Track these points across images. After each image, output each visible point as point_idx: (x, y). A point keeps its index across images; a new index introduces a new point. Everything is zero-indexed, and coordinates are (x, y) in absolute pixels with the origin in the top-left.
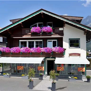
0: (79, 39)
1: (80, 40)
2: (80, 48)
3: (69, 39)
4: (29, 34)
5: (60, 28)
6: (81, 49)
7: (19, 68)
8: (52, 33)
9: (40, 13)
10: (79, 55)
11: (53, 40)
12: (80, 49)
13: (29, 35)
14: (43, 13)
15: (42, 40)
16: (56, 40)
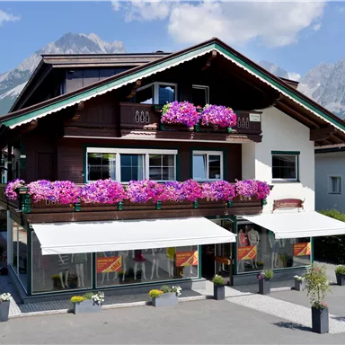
0: (298, 153)
1: (300, 156)
2: (298, 181)
3: (273, 152)
4: (150, 126)
5: (250, 115)
6: (304, 186)
7: (105, 267)
8: (230, 129)
9: (209, 51)
10: (299, 203)
11: (209, 153)
12: (300, 184)
13: (148, 129)
14: (218, 53)
15: (175, 152)
16: (220, 153)
